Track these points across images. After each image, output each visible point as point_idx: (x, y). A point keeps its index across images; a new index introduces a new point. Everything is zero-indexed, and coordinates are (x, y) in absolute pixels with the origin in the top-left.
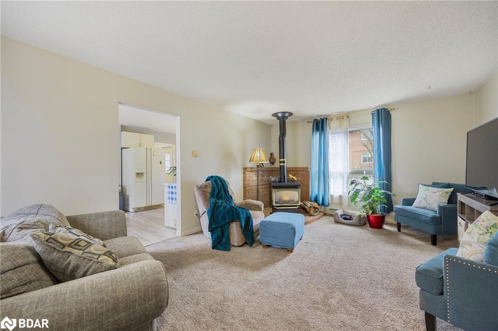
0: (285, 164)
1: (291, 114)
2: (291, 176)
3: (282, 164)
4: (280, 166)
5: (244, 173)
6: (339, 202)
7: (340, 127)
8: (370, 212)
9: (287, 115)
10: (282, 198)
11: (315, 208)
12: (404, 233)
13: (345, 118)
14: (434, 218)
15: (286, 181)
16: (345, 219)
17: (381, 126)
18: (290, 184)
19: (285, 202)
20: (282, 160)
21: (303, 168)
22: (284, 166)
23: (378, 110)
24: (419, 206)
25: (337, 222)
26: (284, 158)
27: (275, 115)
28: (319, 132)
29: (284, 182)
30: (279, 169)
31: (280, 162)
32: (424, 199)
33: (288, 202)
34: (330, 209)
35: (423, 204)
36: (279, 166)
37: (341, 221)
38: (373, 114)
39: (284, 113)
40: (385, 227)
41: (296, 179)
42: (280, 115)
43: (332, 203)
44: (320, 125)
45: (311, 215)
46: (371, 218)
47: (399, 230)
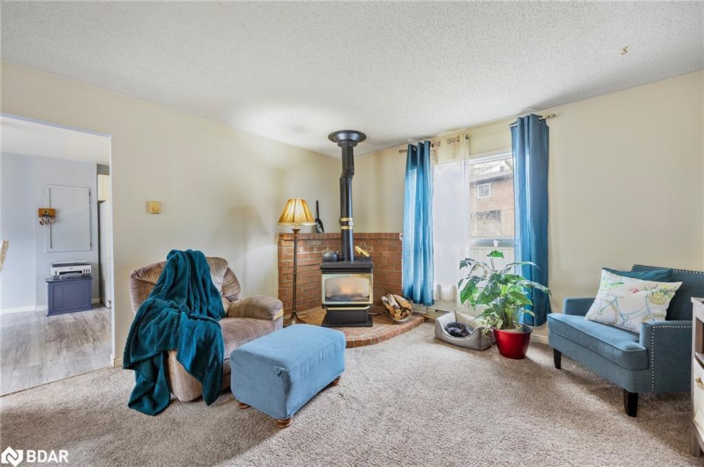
0: (351, 228)
1: (362, 137)
2: (359, 249)
3: (345, 228)
4: (343, 230)
5: (279, 244)
6: (452, 298)
7: (454, 157)
8: (500, 323)
9: (355, 137)
10: (339, 290)
11: (404, 309)
12: (568, 373)
13: (463, 139)
15: (352, 258)
16: (453, 334)
17: (527, 150)
18: (358, 264)
19: (345, 297)
20: (345, 220)
21: (391, 234)
22: (348, 231)
23: (522, 120)
24: (599, 318)
25: (439, 340)
26: (348, 216)
27: (333, 137)
28: (416, 170)
29: (349, 259)
30: (340, 237)
31: (342, 224)
32: (611, 303)
33: (353, 296)
34: (436, 311)
35: (608, 316)
36: (340, 232)
37: (445, 339)
38: (512, 129)
39: (349, 132)
40: (532, 354)
41: (368, 255)
42: (342, 137)
43: (440, 298)
44: (418, 154)
45: (396, 323)
46: (502, 337)
47: (558, 365)
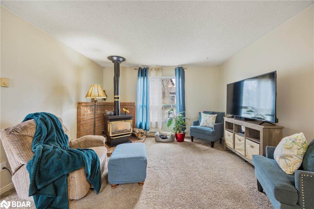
0: (119, 100)
1: (124, 60)
2: (124, 110)
3: (117, 100)
4: (115, 101)
5: (78, 108)
6: (156, 126)
7: (157, 75)
8: (178, 132)
9: (121, 59)
10: (118, 128)
11: (141, 133)
12: (195, 142)
13: (160, 69)
14: (213, 132)
15: (120, 114)
16: (163, 138)
17: (180, 77)
18: (123, 116)
19: (120, 132)
20: (116, 96)
21: (131, 103)
22: (118, 101)
23: (179, 68)
24: (203, 125)
25: (158, 142)
26: (118, 95)
27: (111, 58)
28: (143, 78)
29: (118, 114)
30: (114, 104)
31: (115, 98)
32: (205, 121)
33: (123, 131)
34: (150, 132)
35: (205, 125)
36: (114, 102)
37: (161, 141)
38: (175, 70)
39: (118, 57)
40: (185, 140)
41: (128, 112)
42: (115, 58)
43: (151, 127)
44: (143, 72)
45: (139, 139)
46: (178, 136)
47: (192, 141)
